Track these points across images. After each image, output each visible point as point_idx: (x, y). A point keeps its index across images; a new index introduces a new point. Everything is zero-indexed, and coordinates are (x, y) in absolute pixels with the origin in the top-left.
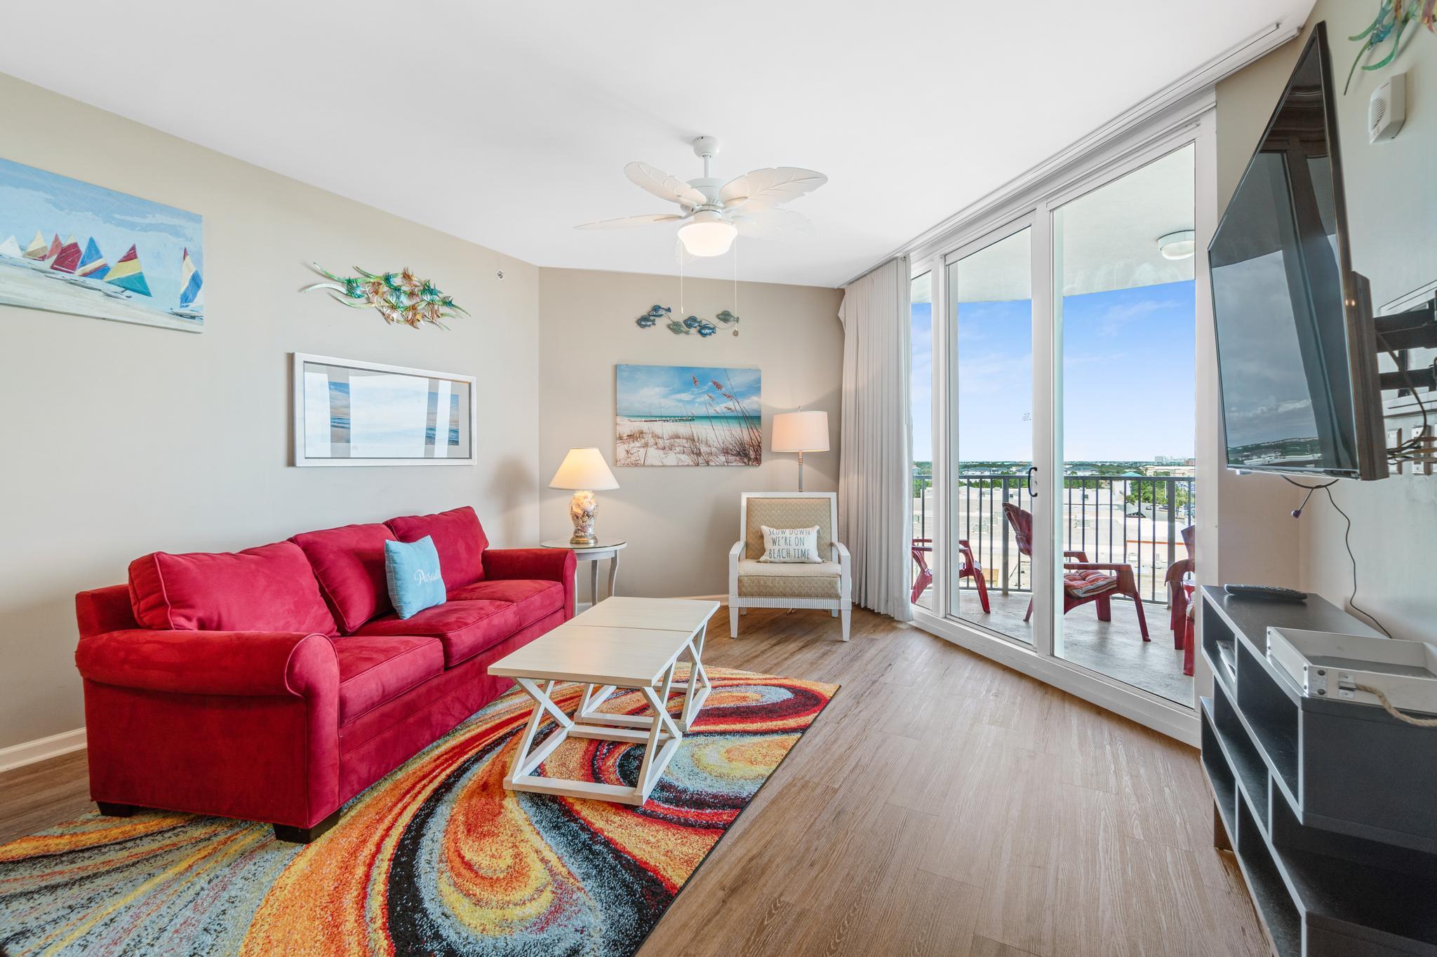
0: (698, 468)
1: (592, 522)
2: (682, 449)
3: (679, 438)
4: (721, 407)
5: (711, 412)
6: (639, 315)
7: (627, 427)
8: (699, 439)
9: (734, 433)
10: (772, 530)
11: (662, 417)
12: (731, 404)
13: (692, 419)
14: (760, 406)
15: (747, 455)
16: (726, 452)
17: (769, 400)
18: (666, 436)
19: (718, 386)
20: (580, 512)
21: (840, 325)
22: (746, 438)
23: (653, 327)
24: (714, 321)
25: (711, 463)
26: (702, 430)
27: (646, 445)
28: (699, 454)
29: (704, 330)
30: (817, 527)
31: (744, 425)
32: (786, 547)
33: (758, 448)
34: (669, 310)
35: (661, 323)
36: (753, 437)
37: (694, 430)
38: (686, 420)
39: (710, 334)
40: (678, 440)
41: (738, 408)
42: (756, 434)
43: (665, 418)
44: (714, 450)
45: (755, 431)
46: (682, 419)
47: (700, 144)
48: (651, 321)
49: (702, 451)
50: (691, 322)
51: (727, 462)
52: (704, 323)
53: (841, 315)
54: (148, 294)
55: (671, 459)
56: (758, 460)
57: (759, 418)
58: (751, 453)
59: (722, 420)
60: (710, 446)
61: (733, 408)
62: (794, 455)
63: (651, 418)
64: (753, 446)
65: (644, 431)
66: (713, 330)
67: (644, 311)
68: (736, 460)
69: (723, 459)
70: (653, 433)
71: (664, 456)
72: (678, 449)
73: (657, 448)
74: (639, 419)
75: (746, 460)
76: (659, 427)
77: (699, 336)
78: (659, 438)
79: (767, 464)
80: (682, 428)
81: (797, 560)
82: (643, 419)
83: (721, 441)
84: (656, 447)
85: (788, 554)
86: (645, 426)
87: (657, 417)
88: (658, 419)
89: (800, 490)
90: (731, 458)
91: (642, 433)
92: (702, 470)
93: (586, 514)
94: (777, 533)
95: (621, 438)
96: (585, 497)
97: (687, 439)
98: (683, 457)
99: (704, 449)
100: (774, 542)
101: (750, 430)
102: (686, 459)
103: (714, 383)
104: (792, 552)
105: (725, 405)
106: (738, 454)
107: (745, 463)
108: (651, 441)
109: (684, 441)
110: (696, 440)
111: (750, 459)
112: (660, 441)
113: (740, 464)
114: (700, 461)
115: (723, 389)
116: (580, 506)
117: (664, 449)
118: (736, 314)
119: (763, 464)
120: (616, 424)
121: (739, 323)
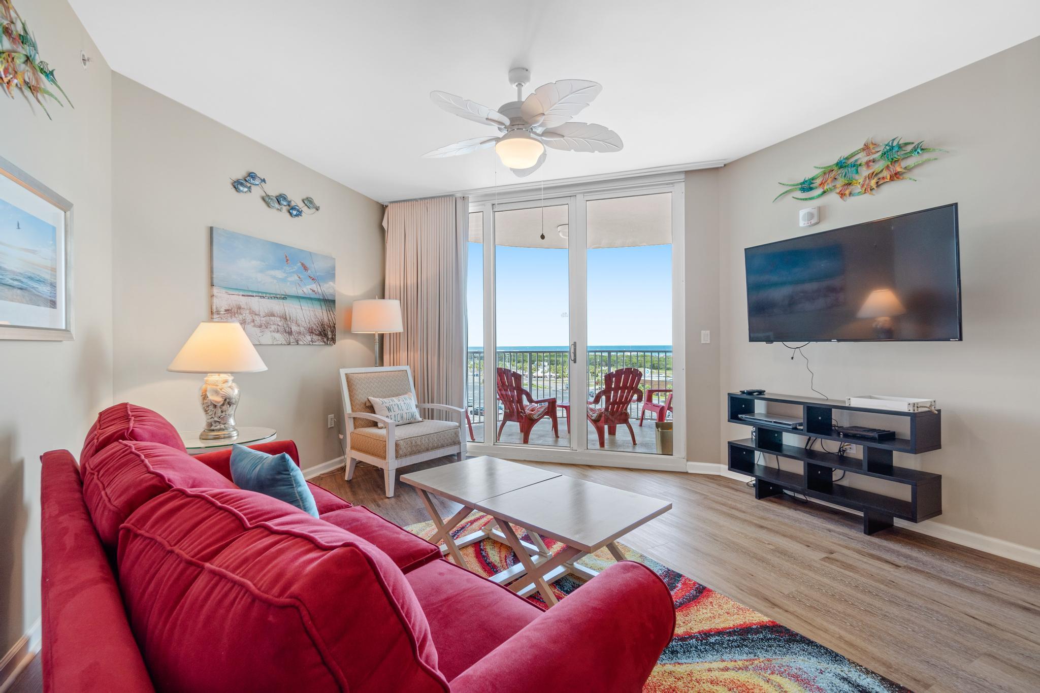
0: (289, 346)
1: (231, 410)
2: (276, 327)
3: (274, 316)
4: (307, 289)
7: (223, 300)
8: (290, 318)
9: (317, 314)
12: (314, 286)
13: (285, 297)
14: (335, 291)
15: (326, 335)
16: (311, 332)
17: (341, 286)
18: (262, 314)
19: (305, 268)
20: (218, 399)
21: (382, 231)
22: (325, 319)
23: (249, 194)
24: (301, 205)
25: (300, 343)
26: (293, 310)
28: (290, 333)
29: (294, 211)
31: (324, 307)
32: (400, 412)
33: (333, 329)
34: (264, 181)
35: (257, 192)
36: (330, 319)
37: (286, 308)
40: (273, 318)
41: (320, 291)
42: (332, 316)
43: (262, 295)
44: (302, 329)
45: (331, 313)
46: (276, 297)
48: (246, 187)
49: (292, 330)
50: (280, 198)
51: (312, 341)
52: (293, 204)
53: (385, 224)
55: (267, 337)
56: (333, 340)
57: (334, 302)
58: (329, 333)
59: (308, 301)
60: (299, 326)
61: (316, 289)
63: (249, 293)
64: (330, 327)
65: (242, 307)
66: (300, 213)
68: (318, 340)
69: (309, 338)
70: (250, 309)
71: (260, 334)
72: (272, 327)
73: (255, 326)
74: (237, 293)
75: (325, 340)
76: (257, 304)
77: (288, 214)
78: (256, 314)
79: (343, 343)
80: (277, 306)
81: (408, 422)
82: (241, 293)
83: (307, 321)
84: (252, 324)
85: (402, 417)
86: (243, 301)
88: (254, 294)
90: (315, 338)
91: (239, 308)
92: (292, 349)
93: (228, 402)
95: (218, 313)
96: (226, 381)
97: (280, 317)
98: (277, 336)
99: (294, 328)
100: (389, 409)
101: (328, 312)
102: (280, 338)
103: (303, 264)
104: (405, 416)
105: (309, 287)
106: (320, 334)
107: (325, 342)
108: (249, 318)
109: (278, 319)
110: (288, 319)
111: (328, 339)
112: (257, 318)
113: (321, 343)
114: (292, 340)
115: (309, 271)
116: (216, 392)
117: (260, 326)
118: (317, 203)
119: (337, 343)
120: (212, 296)
121: (320, 211)
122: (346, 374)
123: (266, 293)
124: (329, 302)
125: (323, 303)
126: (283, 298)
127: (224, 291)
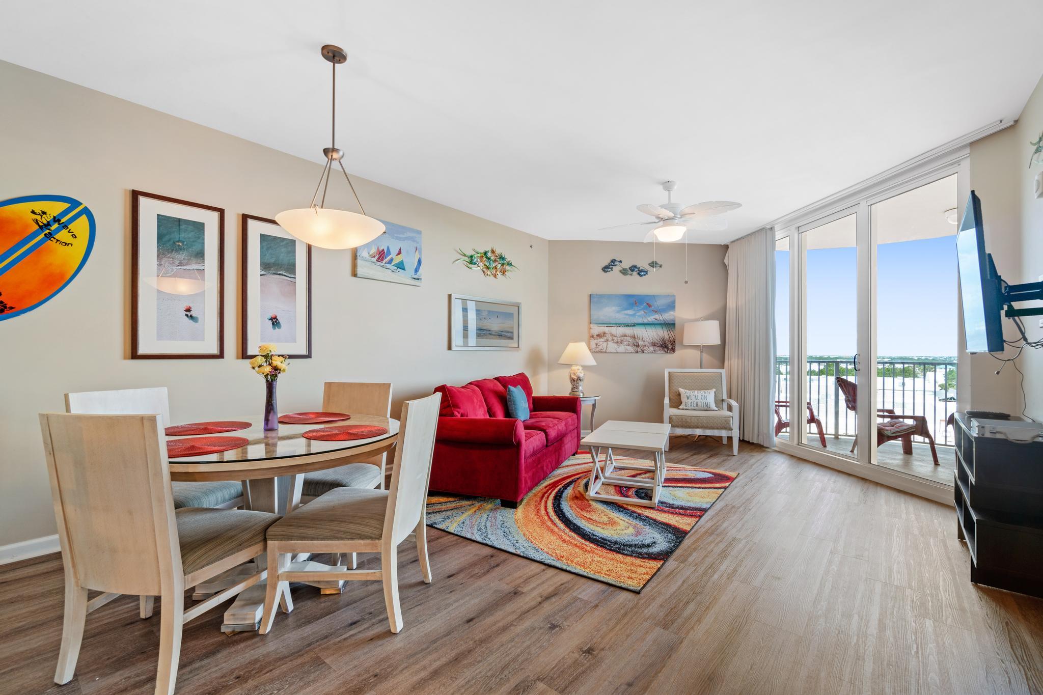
0: (637, 354)
1: (581, 383)
2: (628, 343)
3: (626, 336)
4: (651, 318)
5: (645, 321)
6: (603, 266)
7: (596, 329)
8: (638, 337)
9: (659, 333)
10: (686, 391)
11: (616, 324)
12: (657, 316)
13: (634, 325)
14: (675, 317)
15: (667, 347)
16: (654, 345)
17: (680, 314)
18: (618, 335)
19: (650, 306)
20: (575, 377)
21: (725, 267)
22: (666, 336)
23: (611, 271)
24: (647, 267)
25: (645, 352)
26: (639, 331)
27: (607, 340)
28: (638, 346)
29: (641, 273)
30: (714, 390)
31: (665, 329)
32: (696, 401)
33: (673, 343)
34: (621, 262)
35: (616, 269)
36: (671, 336)
37: (635, 331)
38: (630, 326)
39: (645, 275)
40: (625, 338)
41: (661, 318)
42: (673, 334)
43: (618, 325)
44: (646, 343)
45: (672, 332)
46: (628, 325)
47: (667, 185)
48: (610, 268)
49: (640, 344)
50: (633, 268)
51: (655, 351)
52: (641, 269)
53: (726, 261)
54: (404, 269)
55: (622, 348)
56: (673, 350)
57: (674, 324)
58: (669, 345)
59: (652, 326)
60: (644, 341)
61: (658, 318)
62: (696, 347)
63: (610, 325)
64: (671, 341)
65: (606, 332)
66: (646, 272)
67: (606, 262)
68: (660, 350)
69: (652, 349)
70: (611, 333)
71: (617, 347)
72: (625, 343)
73: (614, 342)
74: (603, 325)
75: (666, 350)
76: (615, 330)
77: (638, 276)
78: (614, 336)
79: (679, 352)
80: (628, 331)
81: (703, 409)
82: (606, 326)
83: (651, 338)
84: (612, 341)
85: (697, 405)
86: (607, 330)
87: (613, 324)
88: (614, 325)
89: (701, 367)
90: (657, 348)
91: (605, 333)
92: (640, 355)
93: (579, 379)
94: (689, 393)
95: (593, 336)
96: (578, 370)
97: (631, 337)
98: (629, 348)
99: (641, 343)
100: (688, 398)
101: (669, 332)
102: (631, 349)
103: (647, 304)
104: (699, 404)
105: (654, 317)
106: (661, 346)
107: (666, 351)
108: (610, 338)
109: (629, 338)
110: (636, 337)
111: (668, 349)
112: (615, 338)
113: (662, 352)
114: (639, 350)
115: (653, 307)
116: (575, 374)
117: (617, 343)
118: (660, 262)
119: (677, 352)
120: (590, 328)
121: (663, 267)
122: (669, 372)
123: (621, 324)
124: (670, 325)
125: (664, 327)
126: (633, 326)
127: (596, 325)
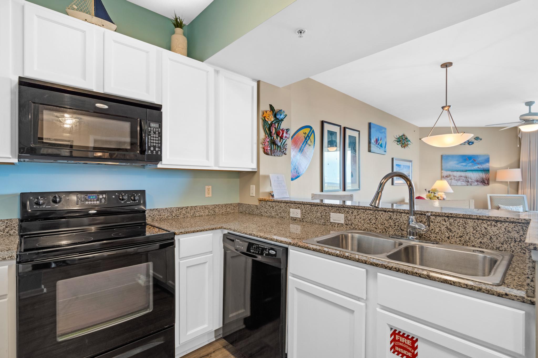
2: (463, 180)
3: (462, 177)
4: (476, 167)
5: (472, 168)
7: (445, 173)
8: (468, 177)
9: (480, 175)
10: (504, 206)
11: (456, 170)
12: (479, 166)
13: (466, 171)
14: (489, 166)
15: (484, 182)
16: (477, 181)
17: (494, 164)
18: (457, 176)
19: (475, 161)
22: (484, 177)
24: (474, 140)
25: (472, 185)
26: (469, 174)
27: (451, 179)
28: (468, 182)
29: (470, 143)
30: (522, 206)
33: (488, 180)
36: (487, 176)
37: (466, 174)
38: (464, 171)
39: (472, 144)
40: (461, 178)
42: (488, 176)
43: (457, 171)
44: (473, 180)
45: (487, 174)
46: (463, 171)
49: (469, 181)
52: (470, 141)
53: (520, 136)
54: (382, 147)
55: (459, 183)
56: (488, 184)
57: (489, 170)
58: (486, 181)
59: (476, 171)
60: (472, 179)
61: (480, 167)
63: (453, 171)
64: (487, 179)
68: (481, 184)
69: (476, 183)
70: (453, 175)
71: (457, 182)
72: (461, 180)
73: (455, 180)
75: (484, 184)
76: (455, 174)
77: (468, 145)
78: (455, 177)
79: (492, 185)
80: (463, 174)
83: (475, 178)
86: (451, 173)
87: (454, 170)
88: (455, 171)
89: (508, 193)
90: (479, 183)
91: (450, 175)
92: (469, 187)
94: (507, 207)
95: (443, 177)
96: (443, 194)
97: (464, 177)
98: (463, 183)
99: (470, 180)
102: (464, 183)
103: (473, 159)
105: (477, 166)
106: (481, 182)
107: (484, 185)
108: (453, 178)
109: (463, 178)
110: (467, 177)
111: (485, 184)
112: (456, 178)
113: (482, 185)
114: (469, 184)
115: (477, 161)
116: (441, 197)
117: (457, 180)
118: (480, 137)
119: (490, 185)
120: (442, 173)
121: (482, 140)
122: (490, 196)
123: (459, 170)
124: (487, 171)
125: (483, 172)
126: (465, 171)
127: (445, 171)
